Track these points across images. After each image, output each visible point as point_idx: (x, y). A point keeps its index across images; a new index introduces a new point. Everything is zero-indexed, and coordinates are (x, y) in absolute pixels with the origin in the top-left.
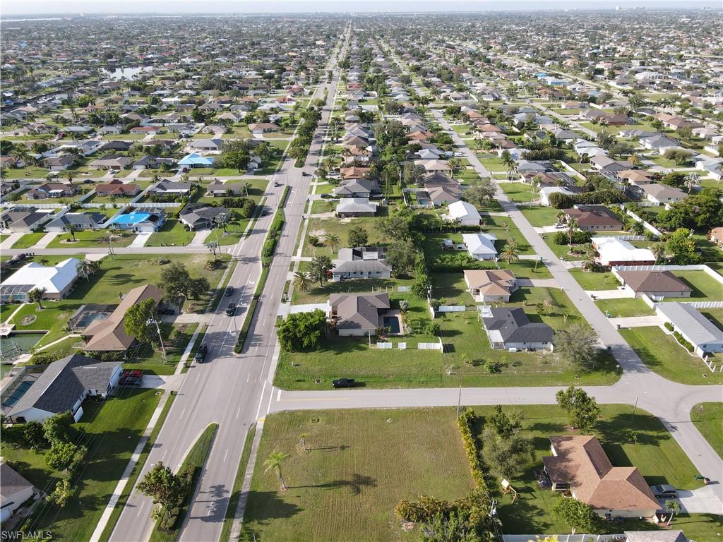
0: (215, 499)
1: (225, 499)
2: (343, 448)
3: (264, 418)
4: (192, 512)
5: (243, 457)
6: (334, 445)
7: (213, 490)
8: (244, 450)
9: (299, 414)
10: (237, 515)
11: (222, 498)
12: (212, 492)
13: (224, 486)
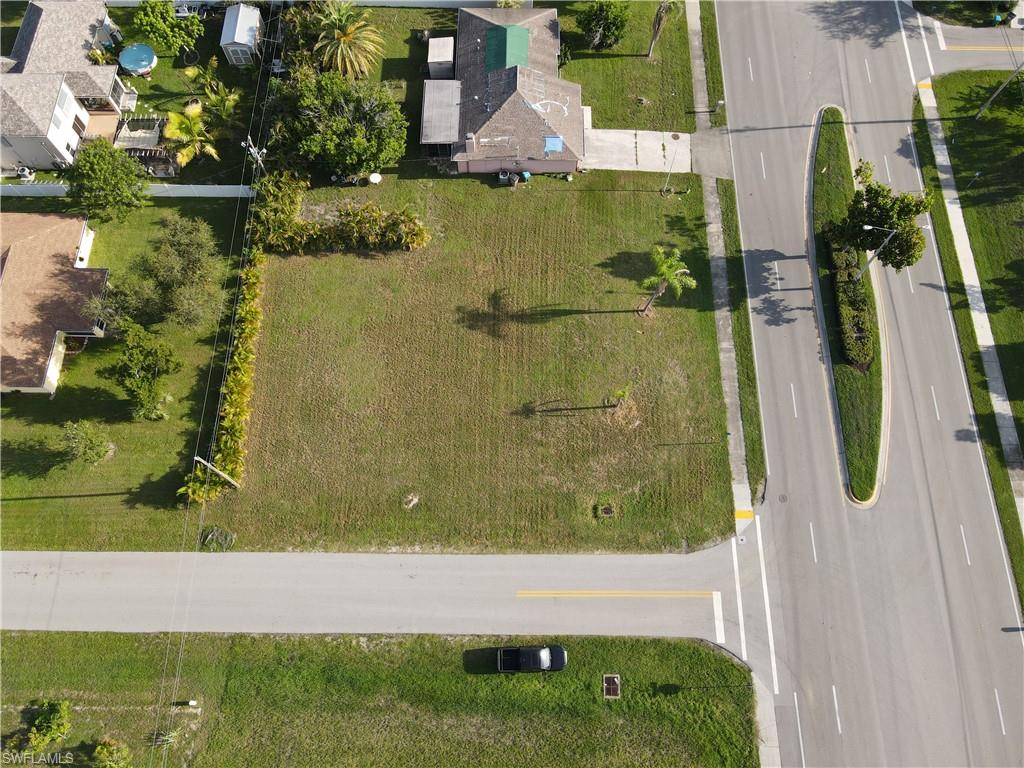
0: (775, 296)
1: (755, 295)
2: (528, 411)
3: (740, 524)
4: (809, 270)
5: (754, 394)
6: (552, 421)
7: (786, 315)
8: (757, 414)
9: (650, 537)
10: (722, 263)
11: (763, 297)
12: (787, 309)
13: (769, 322)
